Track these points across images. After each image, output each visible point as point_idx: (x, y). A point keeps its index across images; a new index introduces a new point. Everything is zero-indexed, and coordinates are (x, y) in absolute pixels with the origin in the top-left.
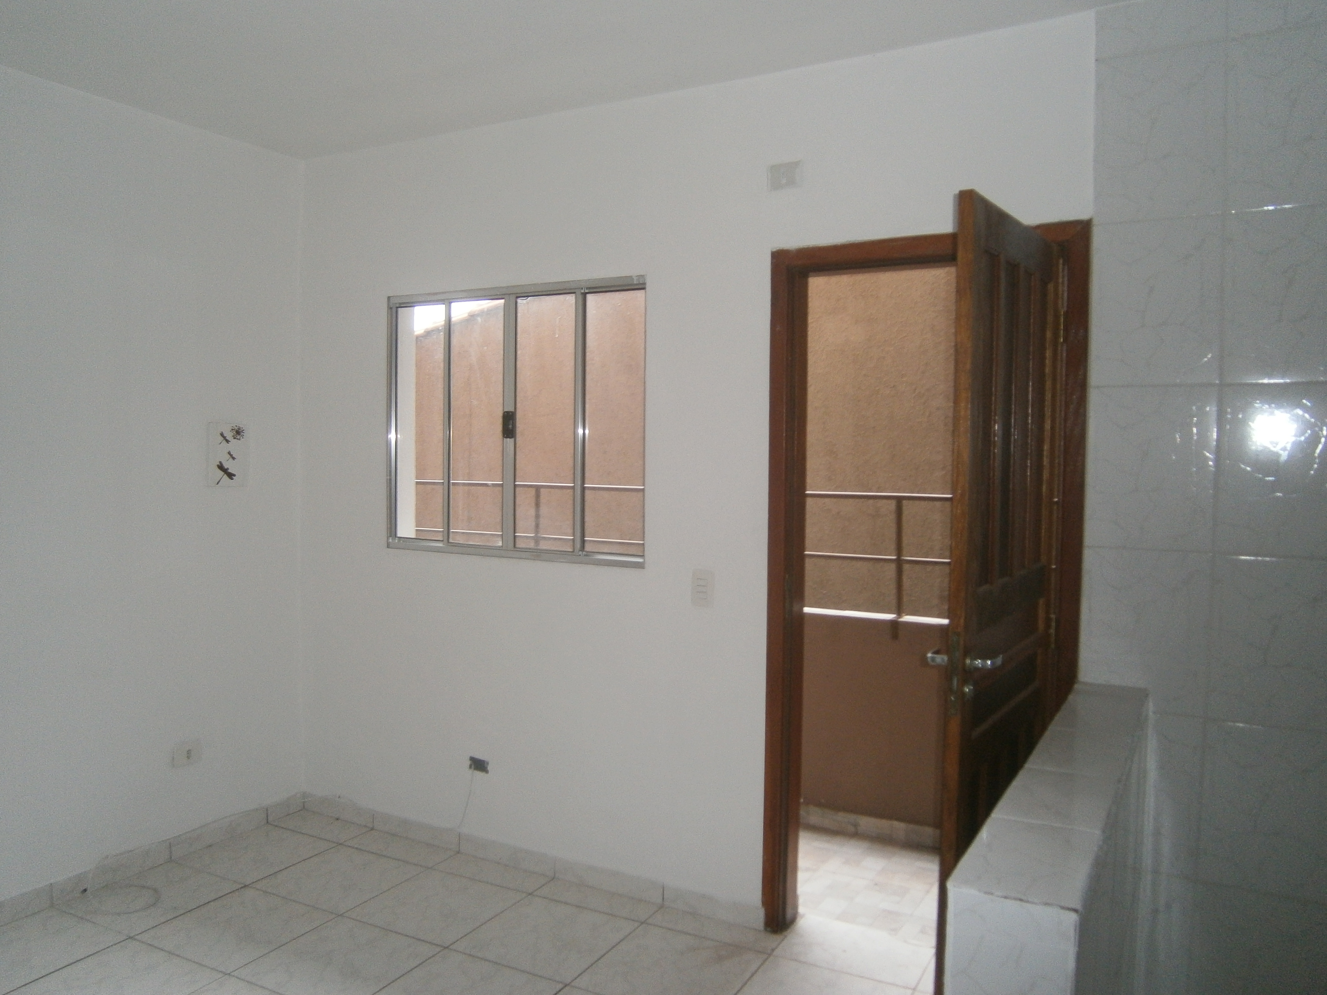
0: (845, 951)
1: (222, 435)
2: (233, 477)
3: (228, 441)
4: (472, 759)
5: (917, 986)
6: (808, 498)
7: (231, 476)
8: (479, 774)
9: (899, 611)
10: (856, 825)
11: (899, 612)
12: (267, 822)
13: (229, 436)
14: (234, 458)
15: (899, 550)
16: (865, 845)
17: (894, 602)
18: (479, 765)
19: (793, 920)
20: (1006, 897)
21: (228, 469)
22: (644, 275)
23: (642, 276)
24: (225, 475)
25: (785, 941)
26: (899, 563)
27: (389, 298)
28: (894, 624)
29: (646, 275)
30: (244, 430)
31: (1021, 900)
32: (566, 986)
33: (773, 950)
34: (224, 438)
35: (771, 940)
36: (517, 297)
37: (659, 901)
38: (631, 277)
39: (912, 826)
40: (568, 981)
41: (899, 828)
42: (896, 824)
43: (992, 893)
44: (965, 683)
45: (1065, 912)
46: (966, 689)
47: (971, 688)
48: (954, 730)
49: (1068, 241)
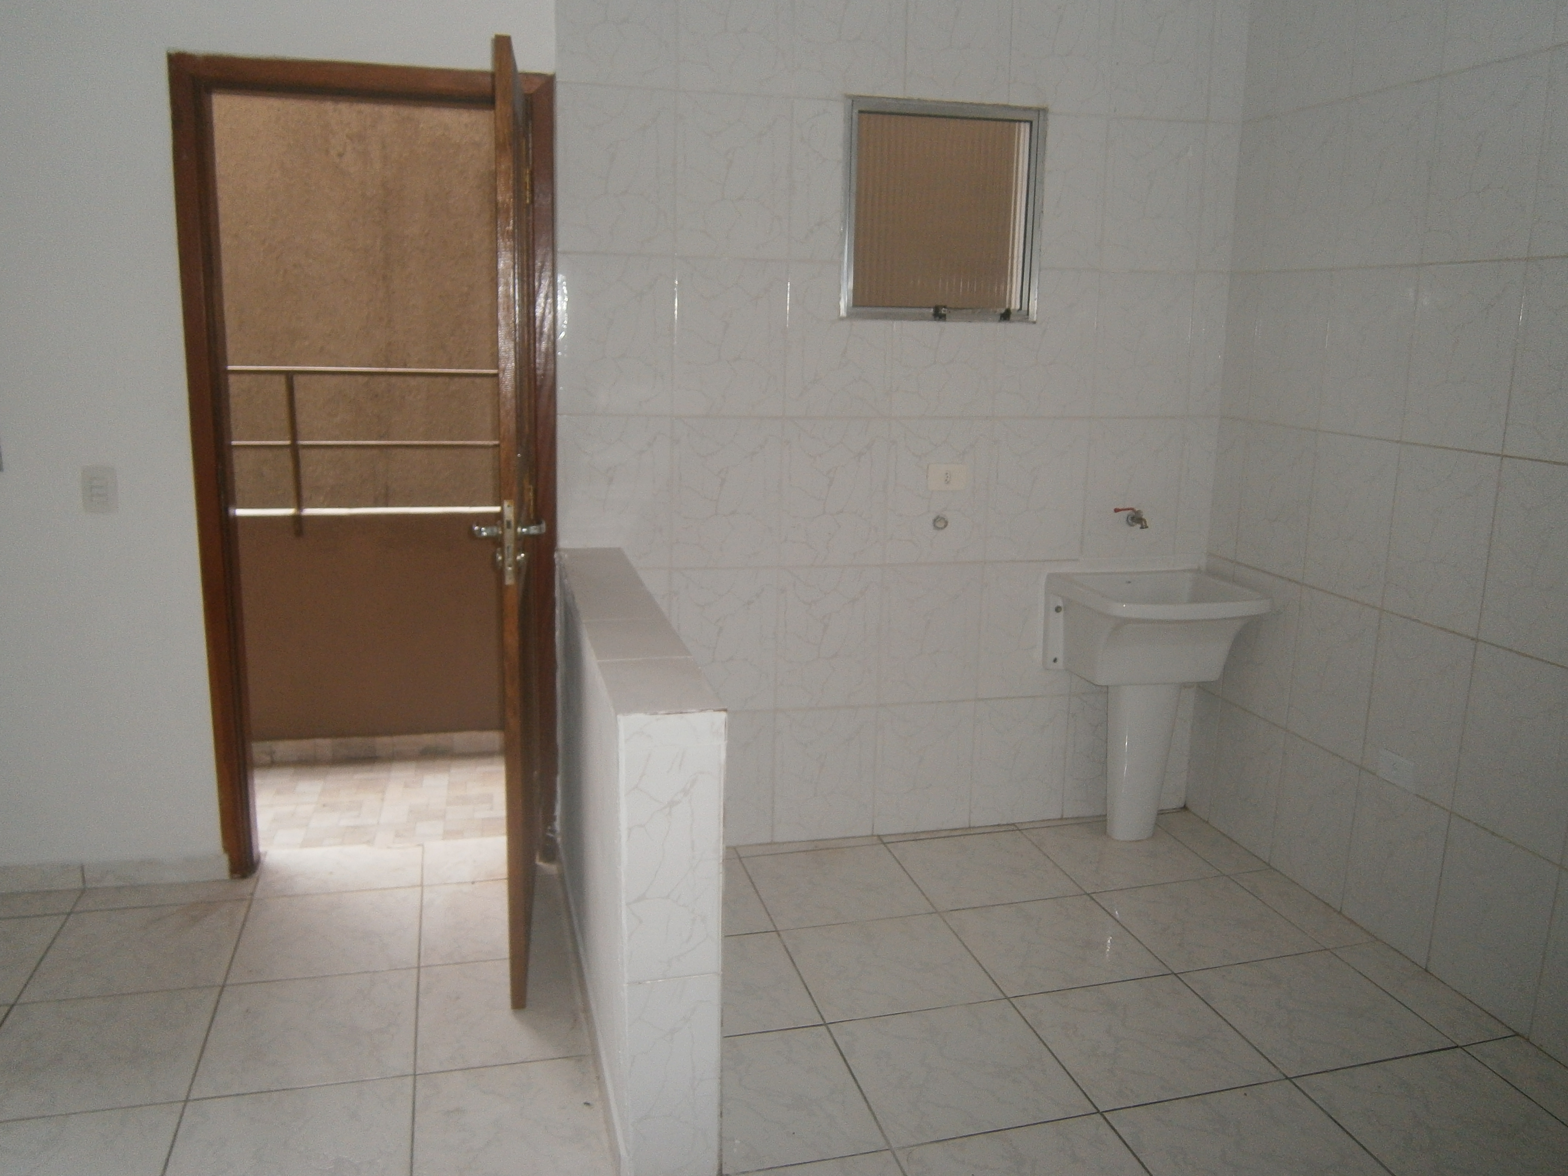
0: (331, 873)
5: (422, 882)
6: (229, 374)
9: (298, 502)
10: (271, 753)
11: (300, 506)
15: (294, 436)
16: (291, 770)
17: (292, 493)
19: (258, 861)
25: (261, 883)
26: (295, 449)
28: (297, 520)
32: (12, 1006)
33: (252, 894)
35: (245, 886)
37: (80, 885)
39: (338, 740)
40: (12, 1001)
41: (325, 745)
42: (320, 741)
43: (656, 714)
44: (518, 551)
45: (717, 713)
46: (518, 558)
47: (523, 555)
48: (512, 600)
49: (531, 95)
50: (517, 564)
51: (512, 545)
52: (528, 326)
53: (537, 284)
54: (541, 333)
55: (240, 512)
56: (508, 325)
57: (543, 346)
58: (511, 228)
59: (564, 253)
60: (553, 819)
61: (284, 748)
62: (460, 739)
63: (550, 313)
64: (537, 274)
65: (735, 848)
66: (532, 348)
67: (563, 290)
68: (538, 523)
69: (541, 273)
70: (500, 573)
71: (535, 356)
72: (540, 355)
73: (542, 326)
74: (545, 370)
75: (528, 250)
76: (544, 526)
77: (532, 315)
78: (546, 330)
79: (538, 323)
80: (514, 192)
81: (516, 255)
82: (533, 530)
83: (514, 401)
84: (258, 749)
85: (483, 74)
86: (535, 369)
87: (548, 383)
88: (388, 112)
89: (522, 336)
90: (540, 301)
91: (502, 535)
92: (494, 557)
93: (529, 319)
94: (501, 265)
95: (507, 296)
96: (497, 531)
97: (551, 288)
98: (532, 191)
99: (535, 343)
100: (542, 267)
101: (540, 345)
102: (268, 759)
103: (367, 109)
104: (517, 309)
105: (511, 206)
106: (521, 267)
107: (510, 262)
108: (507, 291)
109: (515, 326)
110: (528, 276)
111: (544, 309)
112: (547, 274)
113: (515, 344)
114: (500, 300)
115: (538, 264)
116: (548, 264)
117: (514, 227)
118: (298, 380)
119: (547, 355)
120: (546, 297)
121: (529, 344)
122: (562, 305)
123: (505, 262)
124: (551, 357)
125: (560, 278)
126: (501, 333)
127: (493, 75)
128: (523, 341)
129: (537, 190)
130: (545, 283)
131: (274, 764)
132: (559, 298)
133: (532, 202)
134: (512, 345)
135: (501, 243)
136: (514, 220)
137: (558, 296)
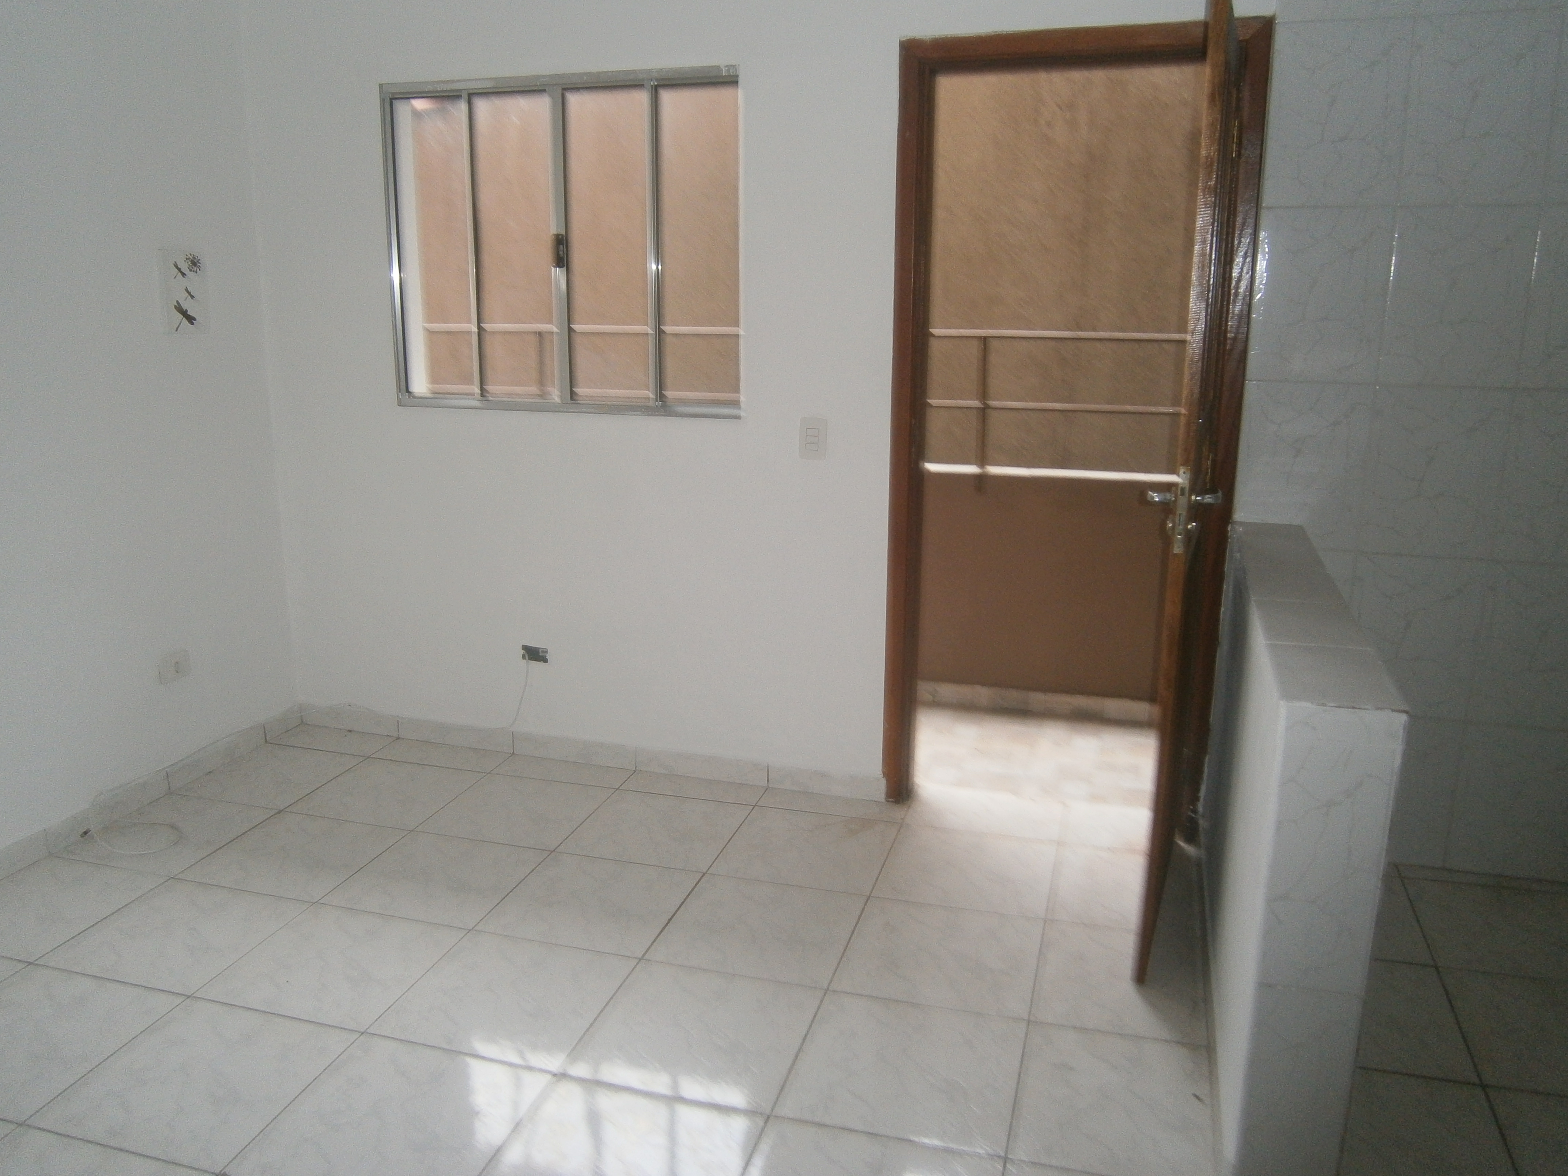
1: (176, 266)
2: (194, 322)
3: (183, 274)
4: (526, 648)
5: (1060, 840)
6: (931, 338)
7: (191, 319)
8: (536, 665)
9: (982, 461)
11: (984, 464)
12: (266, 741)
13: (184, 267)
14: (192, 297)
15: (984, 394)
16: (951, 712)
17: (977, 451)
18: (534, 654)
20: (1339, 707)
21: (187, 311)
22: (735, 65)
23: (734, 66)
24: (184, 318)
25: (913, 812)
26: (984, 410)
27: (381, 86)
28: (981, 477)
29: (739, 65)
30: (199, 260)
31: (1354, 708)
32: (704, 874)
33: (904, 820)
34: (179, 270)
36: (564, 89)
37: (764, 783)
38: (718, 67)
39: (995, 690)
42: (978, 689)
43: (1324, 705)
44: (1190, 519)
45: (1396, 714)
46: (1189, 527)
47: (1194, 524)
48: (1177, 570)
49: (1247, 41)
50: (1188, 532)
51: (1184, 514)
52: (1223, 287)
53: (1236, 242)
54: (1237, 294)
55: (932, 467)
56: (1201, 285)
57: (1237, 308)
58: (1213, 183)
59: (1268, 208)
60: (1197, 799)
61: (947, 691)
62: (1113, 706)
63: (1247, 273)
64: (1237, 232)
65: (1396, 866)
66: (1225, 309)
67: (1264, 248)
68: (1213, 491)
69: (1242, 231)
70: (1167, 540)
71: (1227, 318)
72: (1232, 318)
73: (1237, 287)
74: (1237, 333)
75: (1230, 206)
76: (1220, 494)
77: (1227, 275)
78: (1241, 290)
79: (1234, 283)
80: (1219, 145)
81: (1217, 211)
82: (1208, 499)
83: (1200, 364)
84: (924, 689)
85: (1195, 24)
86: (1226, 332)
87: (1240, 346)
88: (1098, 76)
89: (1215, 297)
90: (1239, 260)
91: (1175, 501)
92: (1163, 525)
93: (1224, 279)
94: (1199, 223)
95: (1203, 254)
96: (1169, 496)
97: (1251, 247)
98: (1240, 144)
99: (1228, 304)
100: (1243, 224)
101: (1234, 307)
102: (930, 698)
103: (1078, 75)
104: (1213, 268)
105: (1215, 159)
106: (1221, 224)
107: (1209, 219)
108: (1204, 249)
109: (1209, 285)
110: (1227, 234)
111: (1242, 269)
112: (1249, 231)
113: (1207, 305)
114: (1195, 260)
115: (1239, 220)
116: (1251, 221)
117: (1216, 182)
118: (994, 345)
119: (1240, 317)
120: (1245, 257)
121: (1222, 305)
122: (1261, 265)
123: (1203, 219)
124: (1245, 320)
125: (1262, 235)
126: (1193, 293)
127: (1206, 25)
128: (1216, 302)
129: (1245, 142)
130: (1246, 240)
131: (937, 704)
132: (1260, 256)
133: (1239, 155)
134: (1203, 305)
135: (1200, 199)
136: (1217, 175)
137: (1259, 255)
